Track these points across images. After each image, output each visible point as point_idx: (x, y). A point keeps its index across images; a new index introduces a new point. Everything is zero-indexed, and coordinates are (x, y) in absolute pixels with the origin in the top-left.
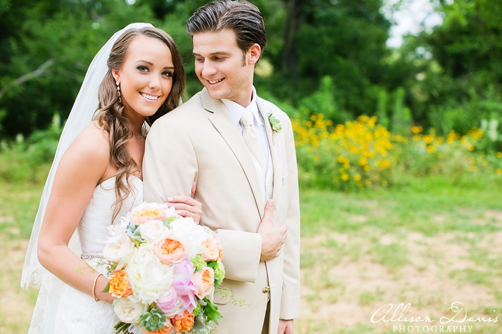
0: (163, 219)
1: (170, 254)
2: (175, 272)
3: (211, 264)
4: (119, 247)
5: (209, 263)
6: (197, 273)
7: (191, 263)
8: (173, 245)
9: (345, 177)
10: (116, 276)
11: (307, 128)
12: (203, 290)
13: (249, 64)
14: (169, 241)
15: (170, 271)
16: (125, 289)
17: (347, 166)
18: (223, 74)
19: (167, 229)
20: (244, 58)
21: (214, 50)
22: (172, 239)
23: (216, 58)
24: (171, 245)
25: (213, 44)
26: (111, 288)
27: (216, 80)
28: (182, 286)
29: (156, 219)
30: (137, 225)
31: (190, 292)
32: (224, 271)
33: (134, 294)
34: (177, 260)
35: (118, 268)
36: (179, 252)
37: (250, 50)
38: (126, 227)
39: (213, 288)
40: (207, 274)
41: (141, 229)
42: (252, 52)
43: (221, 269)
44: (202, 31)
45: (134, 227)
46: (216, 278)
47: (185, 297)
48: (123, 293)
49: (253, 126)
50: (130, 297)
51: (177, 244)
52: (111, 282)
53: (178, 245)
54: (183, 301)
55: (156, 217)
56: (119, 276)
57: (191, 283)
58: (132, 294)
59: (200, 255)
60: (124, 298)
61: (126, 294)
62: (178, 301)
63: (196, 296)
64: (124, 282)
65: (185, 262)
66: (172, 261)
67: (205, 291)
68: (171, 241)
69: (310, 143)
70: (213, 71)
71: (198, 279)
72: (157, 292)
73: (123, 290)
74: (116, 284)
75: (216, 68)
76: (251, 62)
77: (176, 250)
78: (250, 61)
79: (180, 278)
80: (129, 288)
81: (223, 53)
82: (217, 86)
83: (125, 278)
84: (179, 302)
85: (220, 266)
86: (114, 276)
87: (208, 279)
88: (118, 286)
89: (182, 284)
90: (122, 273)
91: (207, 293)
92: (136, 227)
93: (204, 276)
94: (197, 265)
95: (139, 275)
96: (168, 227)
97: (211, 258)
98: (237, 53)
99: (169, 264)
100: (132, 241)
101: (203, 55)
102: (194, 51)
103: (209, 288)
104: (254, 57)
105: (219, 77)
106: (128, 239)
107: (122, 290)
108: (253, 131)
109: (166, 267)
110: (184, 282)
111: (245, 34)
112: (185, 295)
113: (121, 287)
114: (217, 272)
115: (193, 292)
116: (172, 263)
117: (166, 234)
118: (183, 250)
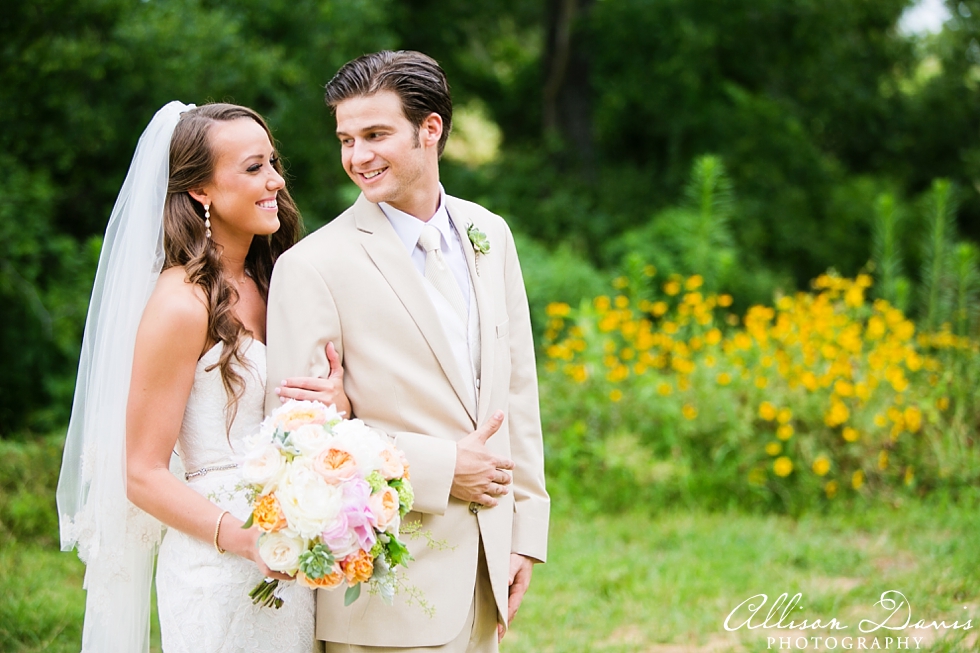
0: (322, 422)
1: (337, 470)
2: (344, 494)
3: (393, 483)
4: (264, 464)
5: (390, 482)
6: (375, 495)
7: (366, 481)
8: (339, 458)
9: (783, 467)
10: (263, 504)
11: (654, 320)
12: (385, 519)
13: (426, 145)
14: (335, 452)
15: (338, 492)
16: (276, 519)
17: (786, 432)
18: (384, 159)
19: (329, 435)
20: (416, 135)
21: (368, 123)
22: (337, 448)
23: (371, 134)
24: (337, 456)
25: (366, 114)
26: (256, 520)
27: (374, 171)
28: (355, 512)
29: (313, 423)
30: (287, 431)
31: (366, 520)
32: (412, 493)
33: (290, 526)
34: (347, 477)
35: (265, 492)
36: (348, 466)
37: (426, 124)
38: (272, 435)
39: (398, 518)
40: (388, 497)
41: (293, 436)
42: (430, 127)
43: (407, 490)
44: (348, 96)
45: (283, 435)
46: (402, 503)
47: (360, 529)
48: (275, 524)
49: (440, 252)
50: (283, 531)
51: (345, 456)
52: (256, 513)
53: (347, 457)
54: (357, 535)
55: (312, 420)
56: (265, 504)
57: (367, 509)
58: (287, 526)
59: (378, 471)
60: (275, 534)
61: (278, 527)
62: (350, 536)
63: (375, 528)
64: (275, 510)
65: (357, 480)
66: (341, 479)
67: (388, 521)
68: (337, 451)
69: (667, 368)
70: (369, 156)
71: (377, 503)
72: (321, 521)
73: (274, 521)
74: (263, 515)
75: (373, 151)
76: (429, 143)
77: (345, 463)
78: (426, 141)
79: (352, 502)
80: (282, 518)
81: (383, 127)
82: (377, 181)
83: (275, 505)
84: (352, 535)
85: (406, 485)
86: (258, 504)
87: (389, 504)
88: (266, 516)
89: (354, 509)
90: (270, 499)
91: (390, 523)
92: (286, 435)
93: (384, 500)
94: (375, 485)
95: (296, 501)
96: (331, 433)
97: (393, 475)
98: (405, 127)
99: (336, 483)
100: (282, 454)
101: (351, 134)
102: (338, 130)
103: (392, 517)
104: (433, 135)
105: (378, 164)
106: (277, 452)
107: (272, 522)
108: (440, 260)
109: (332, 488)
110: (358, 506)
111: (415, 97)
112: (359, 525)
113: (269, 517)
114: (403, 495)
115: (369, 520)
116: (339, 481)
117: (330, 442)
118: (354, 463)
